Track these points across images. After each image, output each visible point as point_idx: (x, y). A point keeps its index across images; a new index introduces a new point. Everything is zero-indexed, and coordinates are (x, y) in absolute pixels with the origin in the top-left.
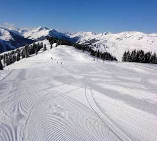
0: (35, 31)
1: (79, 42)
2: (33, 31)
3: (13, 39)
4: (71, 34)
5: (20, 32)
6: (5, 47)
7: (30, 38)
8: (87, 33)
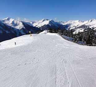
0: (40, 22)
1: (70, 28)
2: (39, 22)
3: (24, 27)
4: (63, 23)
5: (31, 23)
6: (18, 33)
7: (36, 27)
8: (75, 21)
